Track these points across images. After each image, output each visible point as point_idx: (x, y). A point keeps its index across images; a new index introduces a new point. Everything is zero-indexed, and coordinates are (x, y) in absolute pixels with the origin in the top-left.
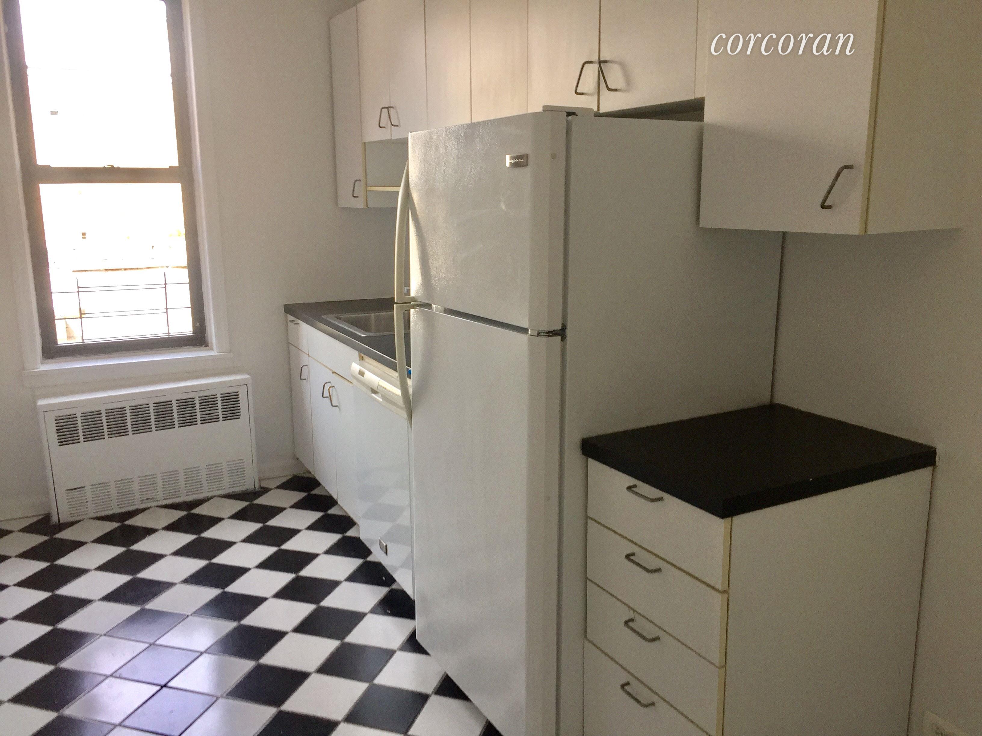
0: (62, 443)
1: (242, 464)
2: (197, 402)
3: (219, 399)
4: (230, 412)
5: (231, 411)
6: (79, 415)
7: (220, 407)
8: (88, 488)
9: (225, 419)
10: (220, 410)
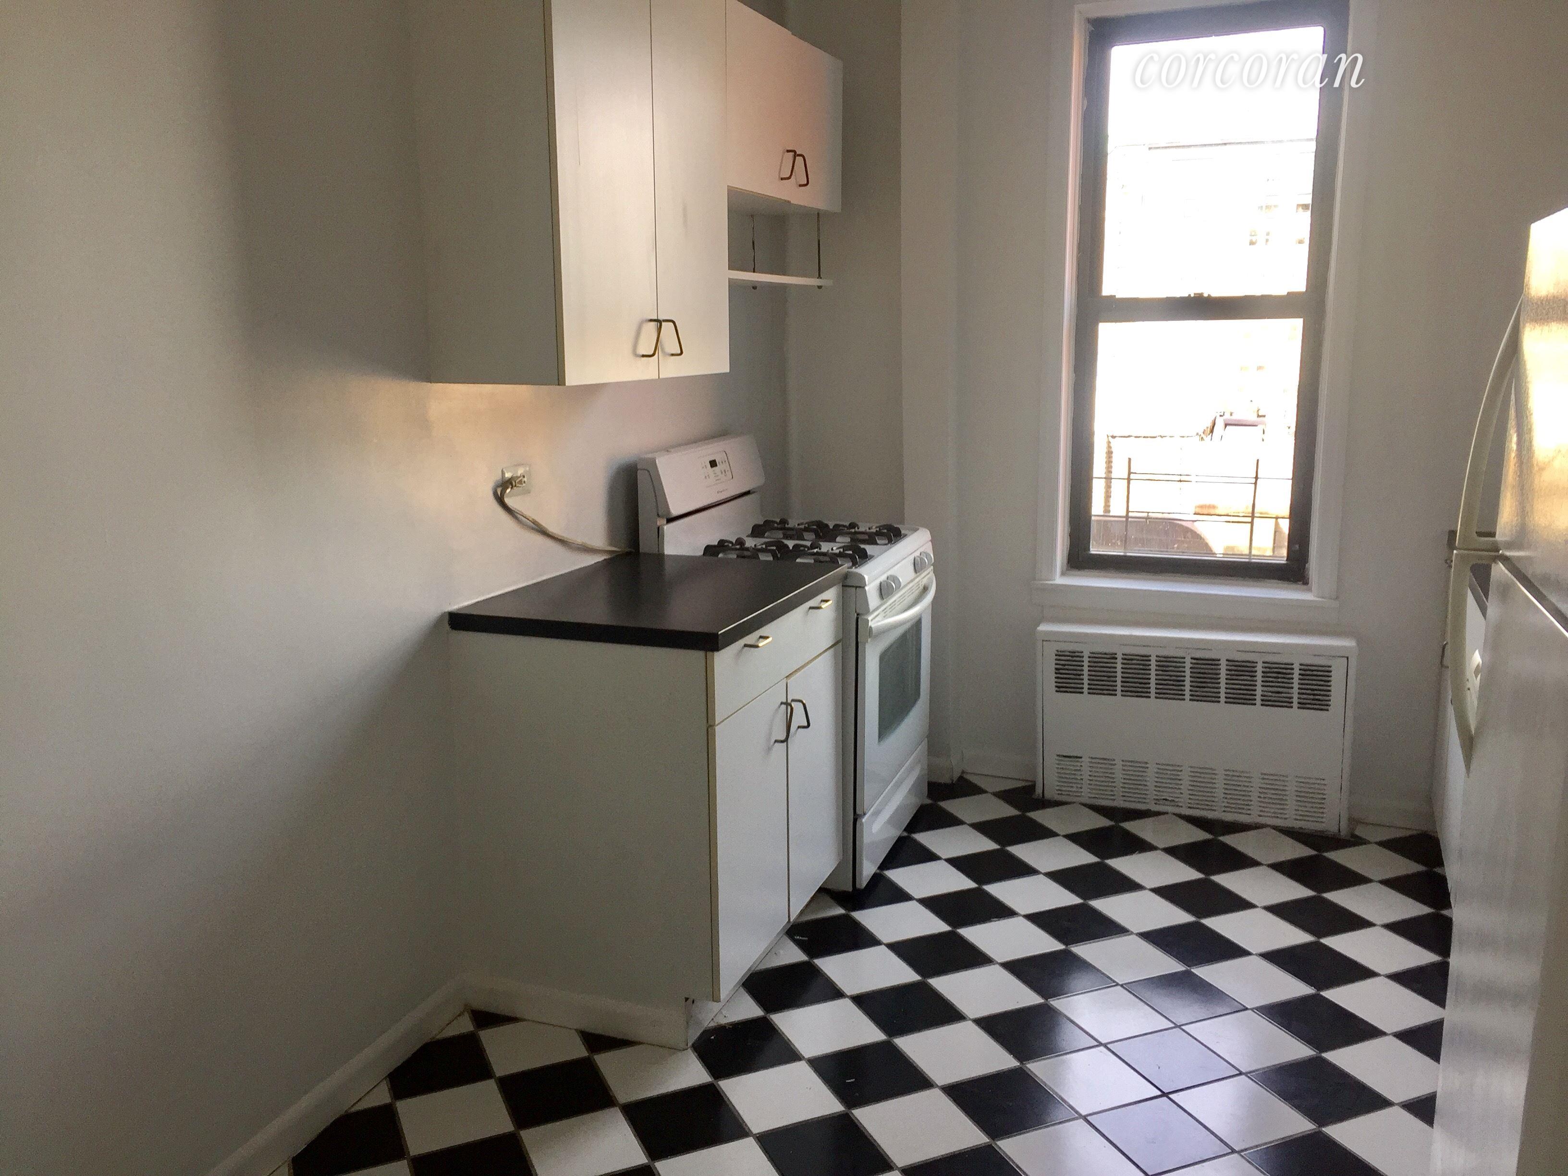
0: (1060, 689)
1: (1322, 787)
2: (1259, 668)
3: (1296, 672)
4: (1312, 697)
5: (1314, 695)
6: (1086, 654)
7: (1296, 686)
8: (1086, 760)
9: (1302, 706)
10: (1296, 690)
